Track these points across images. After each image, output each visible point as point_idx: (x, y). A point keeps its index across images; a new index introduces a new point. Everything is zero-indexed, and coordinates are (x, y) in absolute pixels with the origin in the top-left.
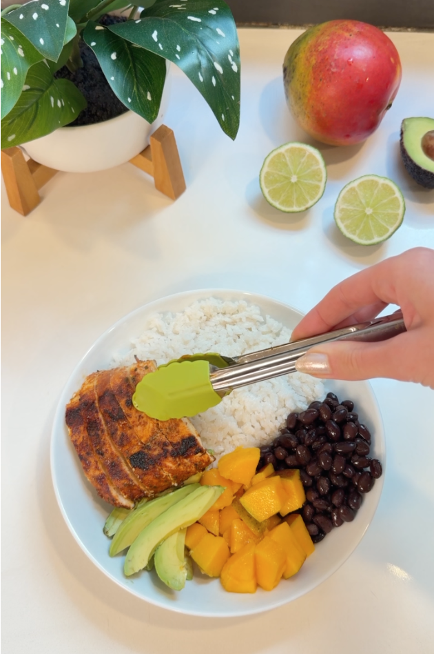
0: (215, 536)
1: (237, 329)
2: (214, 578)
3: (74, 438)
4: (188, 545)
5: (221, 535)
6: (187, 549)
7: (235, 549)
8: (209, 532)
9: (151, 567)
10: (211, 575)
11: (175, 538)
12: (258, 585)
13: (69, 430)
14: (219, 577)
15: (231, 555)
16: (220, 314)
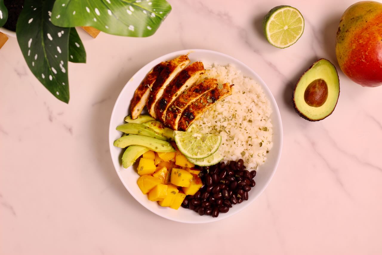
0: (155, 164)
1: (254, 109)
2: (139, 174)
3: (150, 76)
4: (143, 156)
5: (157, 166)
6: (142, 156)
7: (155, 175)
8: (154, 160)
9: (124, 150)
10: (139, 173)
11: (142, 149)
12: (148, 194)
13: (152, 71)
14: (141, 176)
15: (152, 175)
16: (257, 95)
